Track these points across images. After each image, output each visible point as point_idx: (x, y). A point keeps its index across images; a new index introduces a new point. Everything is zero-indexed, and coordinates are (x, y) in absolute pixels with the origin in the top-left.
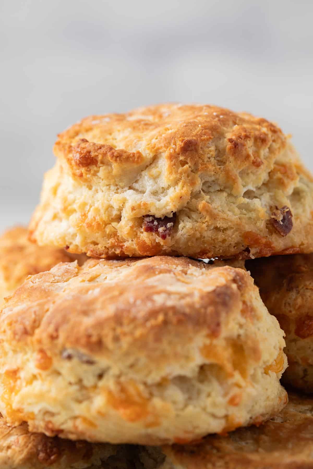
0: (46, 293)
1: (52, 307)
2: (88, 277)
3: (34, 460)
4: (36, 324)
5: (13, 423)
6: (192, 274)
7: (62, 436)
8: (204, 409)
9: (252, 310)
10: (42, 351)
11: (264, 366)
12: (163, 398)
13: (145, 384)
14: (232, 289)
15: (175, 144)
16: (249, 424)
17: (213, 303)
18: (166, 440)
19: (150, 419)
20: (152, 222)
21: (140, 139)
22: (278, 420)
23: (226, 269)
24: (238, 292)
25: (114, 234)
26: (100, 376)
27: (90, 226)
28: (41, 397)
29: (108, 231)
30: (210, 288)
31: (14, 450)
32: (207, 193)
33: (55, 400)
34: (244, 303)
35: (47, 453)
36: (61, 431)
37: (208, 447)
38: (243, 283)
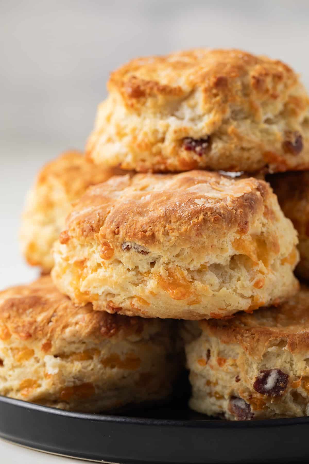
0: (107, 200)
1: (112, 210)
2: (139, 187)
3: (98, 333)
4: (100, 223)
5: (80, 303)
6: (223, 185)
7: (120, 313)
8: (235, 291)
9: (272, 213)
10: (105, 244)
11: (282, 258)
12: (202, 281)
13: (188, 270)
14: (257, 195)
15: (209, 79)
16: (269, 304)
17: (242, 206)
18: (205, 315)
19: (192, 298)
20: (191, 143)
21: (179, 76)
22: (292, 303)
23: (251, 180)
24: (262, 197)
25: (159, 153)
26: (153, 264)
27: (139, 146)
28: (104, 281)
29: (154, 150)
30: (240, 195)
31: (81, 325)
32: (235, 119)
33: (116, 283)
34: (266, 207)
35: (107, 328)
36: (121, 309)
37: (237, 322)
38: (265, 192)
